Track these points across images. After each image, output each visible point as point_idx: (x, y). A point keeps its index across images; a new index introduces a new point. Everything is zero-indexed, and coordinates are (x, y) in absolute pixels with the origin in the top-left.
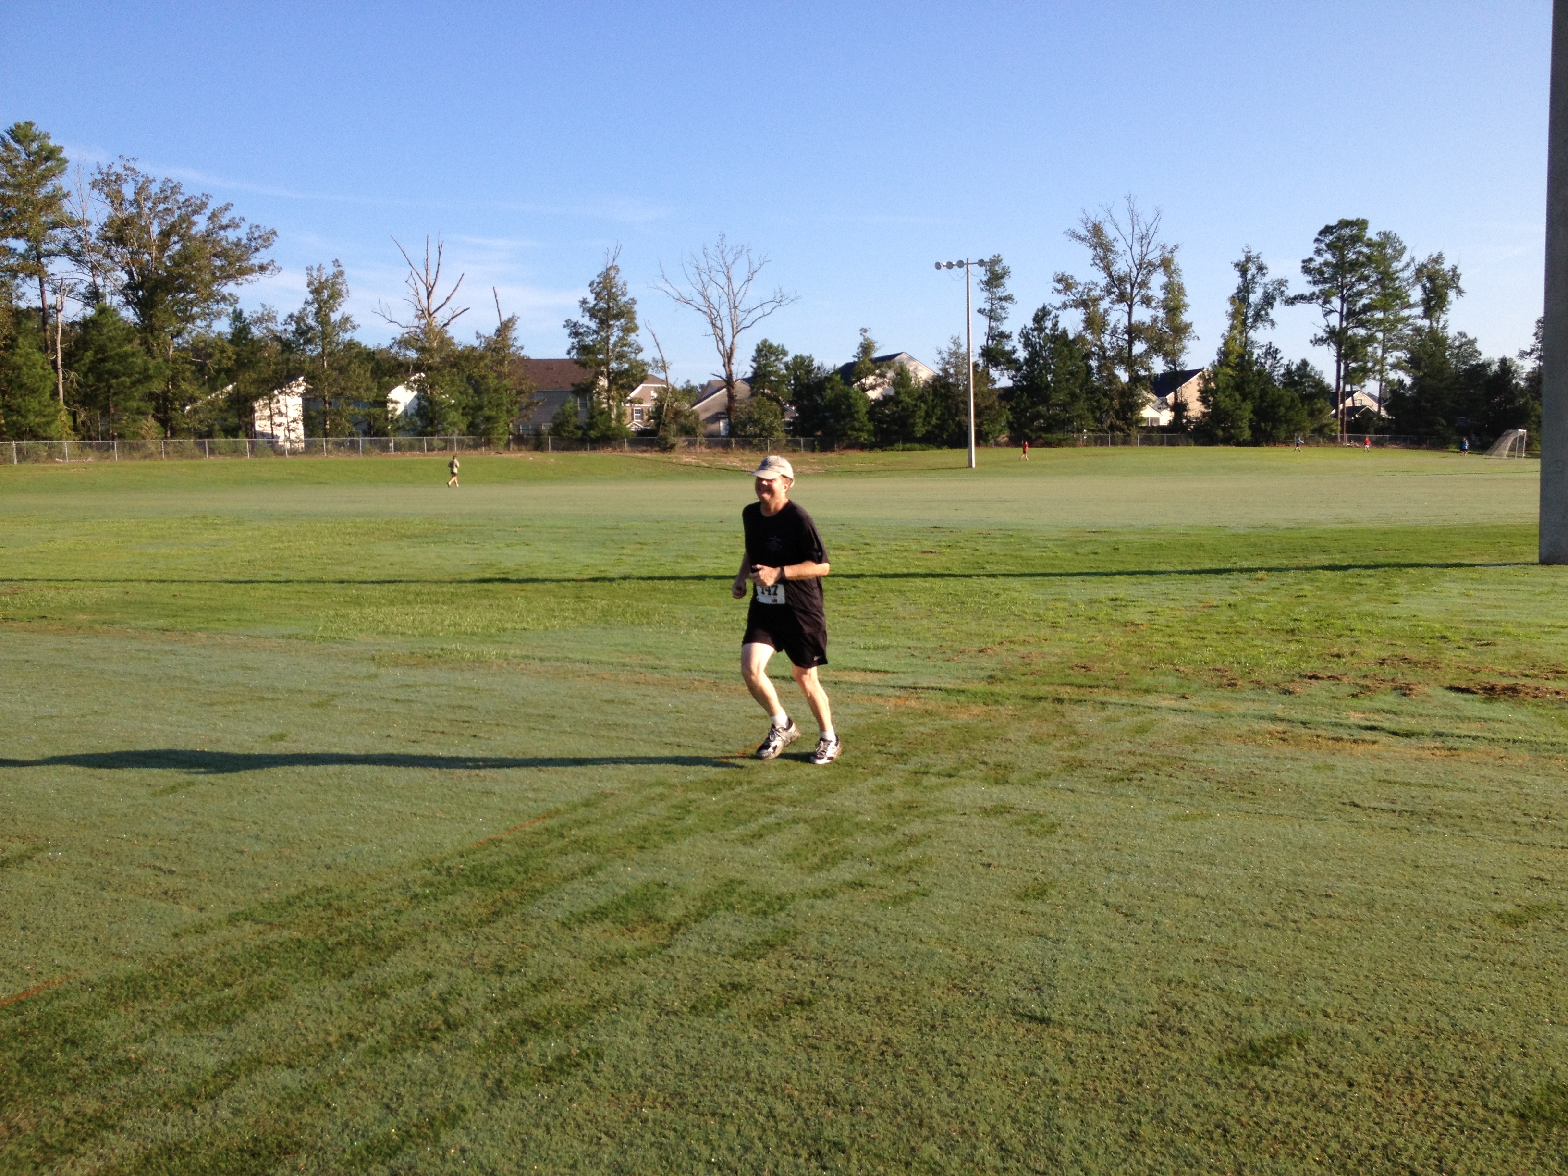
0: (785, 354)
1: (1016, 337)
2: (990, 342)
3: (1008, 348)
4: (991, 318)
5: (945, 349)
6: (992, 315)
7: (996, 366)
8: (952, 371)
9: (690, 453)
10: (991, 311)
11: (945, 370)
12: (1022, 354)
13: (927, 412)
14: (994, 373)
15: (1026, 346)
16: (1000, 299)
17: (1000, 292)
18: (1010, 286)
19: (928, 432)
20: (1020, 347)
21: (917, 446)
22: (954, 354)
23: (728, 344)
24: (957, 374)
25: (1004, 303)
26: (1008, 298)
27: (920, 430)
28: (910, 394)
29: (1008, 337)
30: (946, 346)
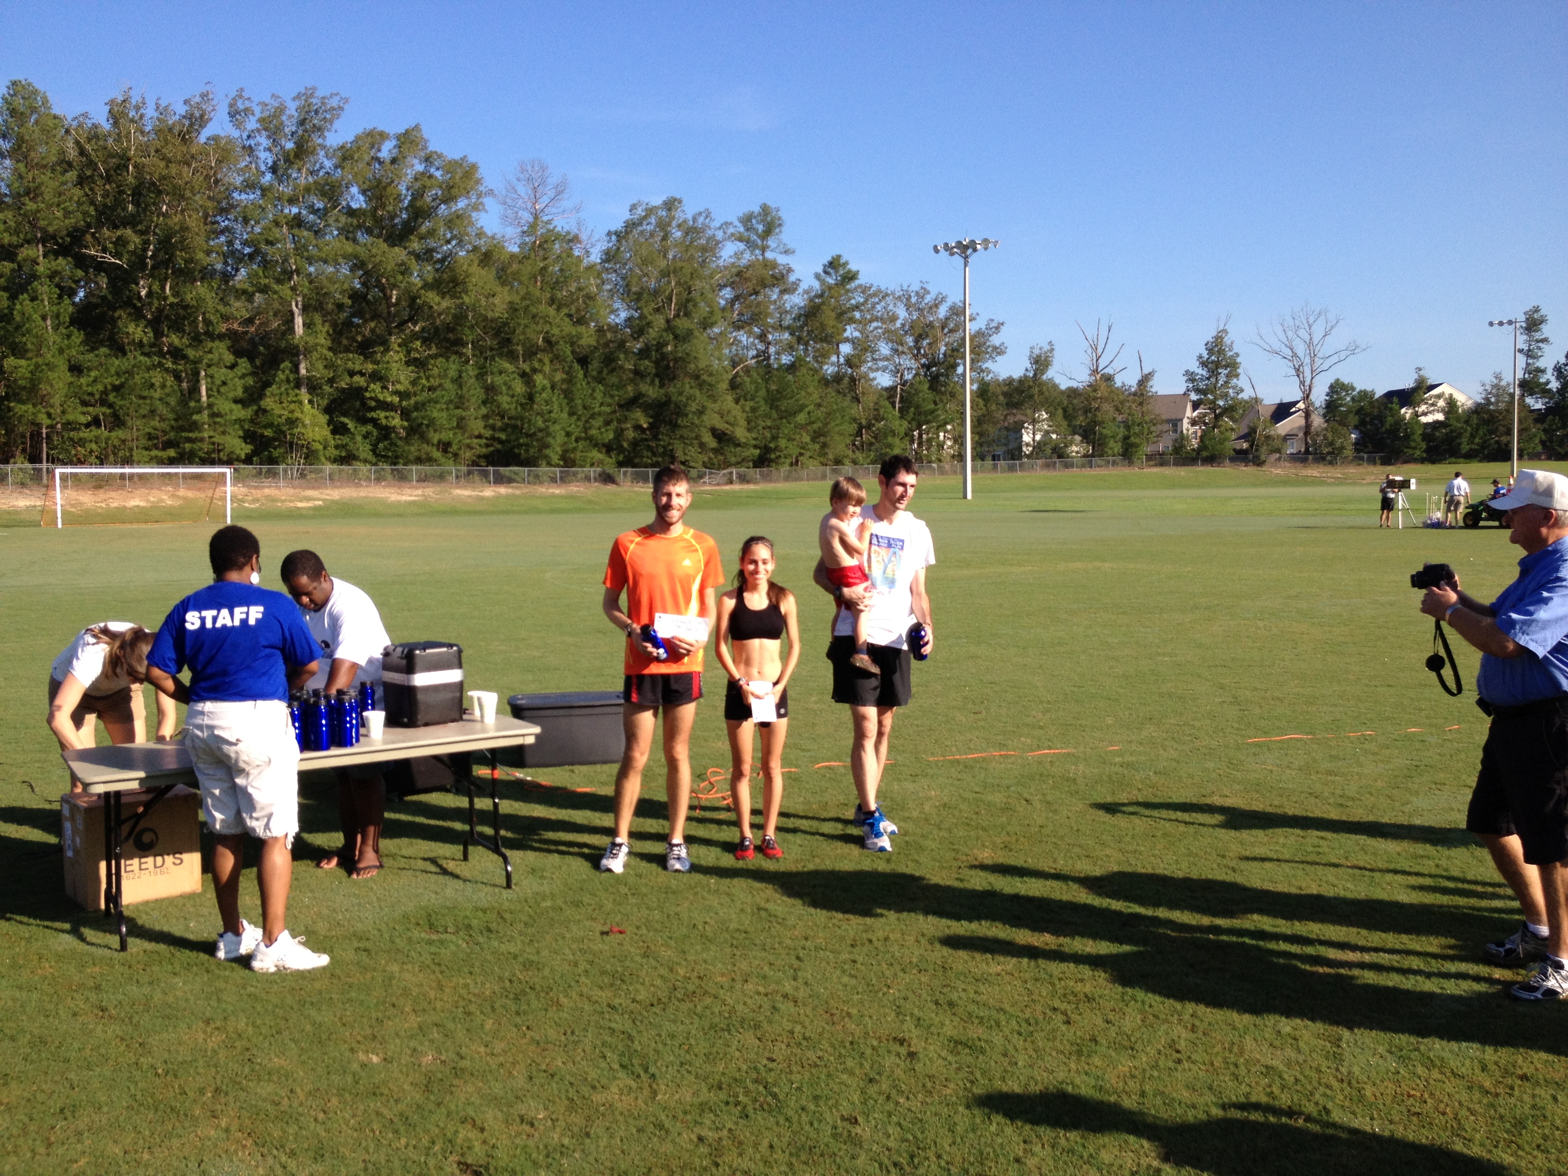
0: (1353, 389)
1: (1550, 371)
2: (1527, 376)
3: (1542, 380)
4: (1528, 356)
5: (1488, 382)
6: (1529, 354)
7: (1531, 395)
8: (1493, 400)
9: (1276, 467)
10: (1529, 350)
11: (1487, 399)
12: (1554, 385)
13: (1471, 435)
14: (1529, 401)
15: (1558, 378)
16: (1538, 341)
17: (1537, 336)
18: (1546, 330)
19: (1471, 449)
20: (1553, 379)
21: (1461, 460)
22: (1494, 386)
23: (1307, 383)
24: (1497, 402)
25: (1540, 344)
26: (1545, 340)
27: (1465, 448)
28: (1458, 419)
29: (1543, 371)
30: (1489, 380)
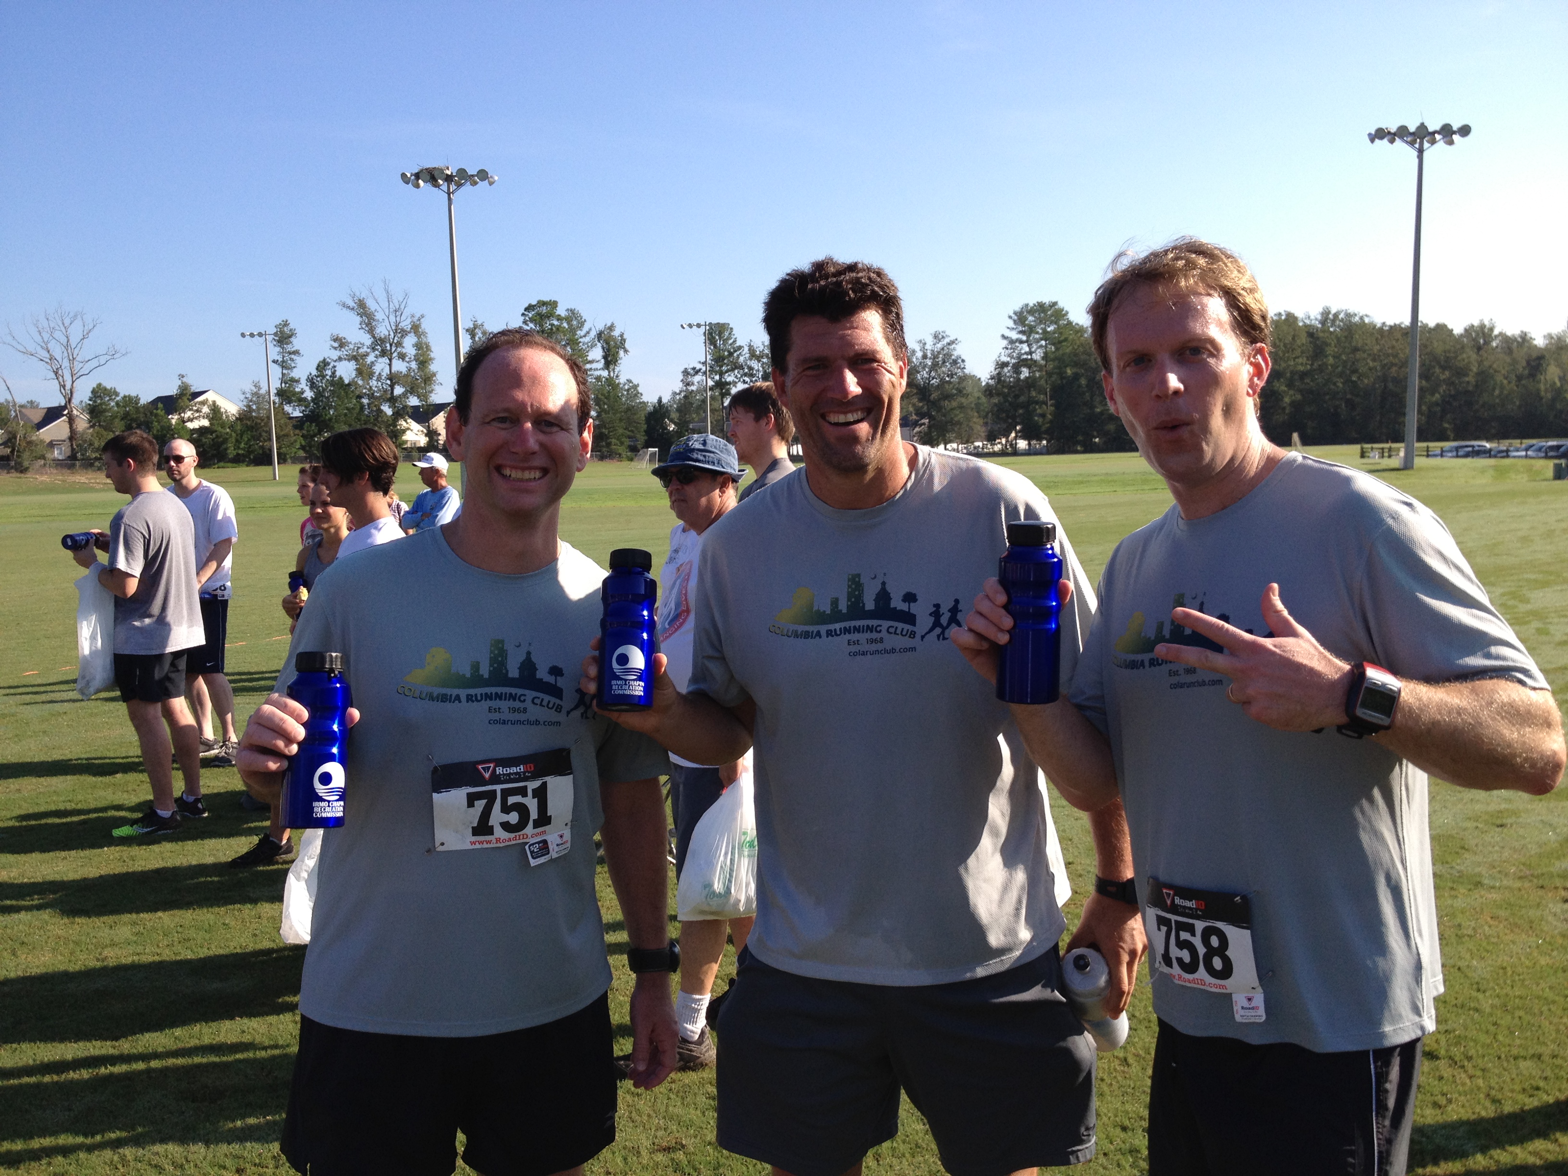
0: (117, 394)
1: (303, 381)
2: (283, 385)
3: (297, 390)
4: (283, 367)
5: (247, 390)
6: (283, 365)
7: (289, 402)
8: (254, 407)
9: (42, 474)
10: (283, 361)
11: (249, 406)
12: (309, 394)
13: (237, 441)
14: (288, 408)
15: (312, 388)
16: (290, 353)
17: (289, 348)
18: (296, 343)
19: (238, 454)
20: (307, 389)
21: (229, 465)
22: (254, 394)
23: (68, 387)
24: (258, 409)
25: (293, 356)
26: (296, 352)
27: (232, 452)
28: (223, 426)
29: (298, 381)
30: (249, 388)
